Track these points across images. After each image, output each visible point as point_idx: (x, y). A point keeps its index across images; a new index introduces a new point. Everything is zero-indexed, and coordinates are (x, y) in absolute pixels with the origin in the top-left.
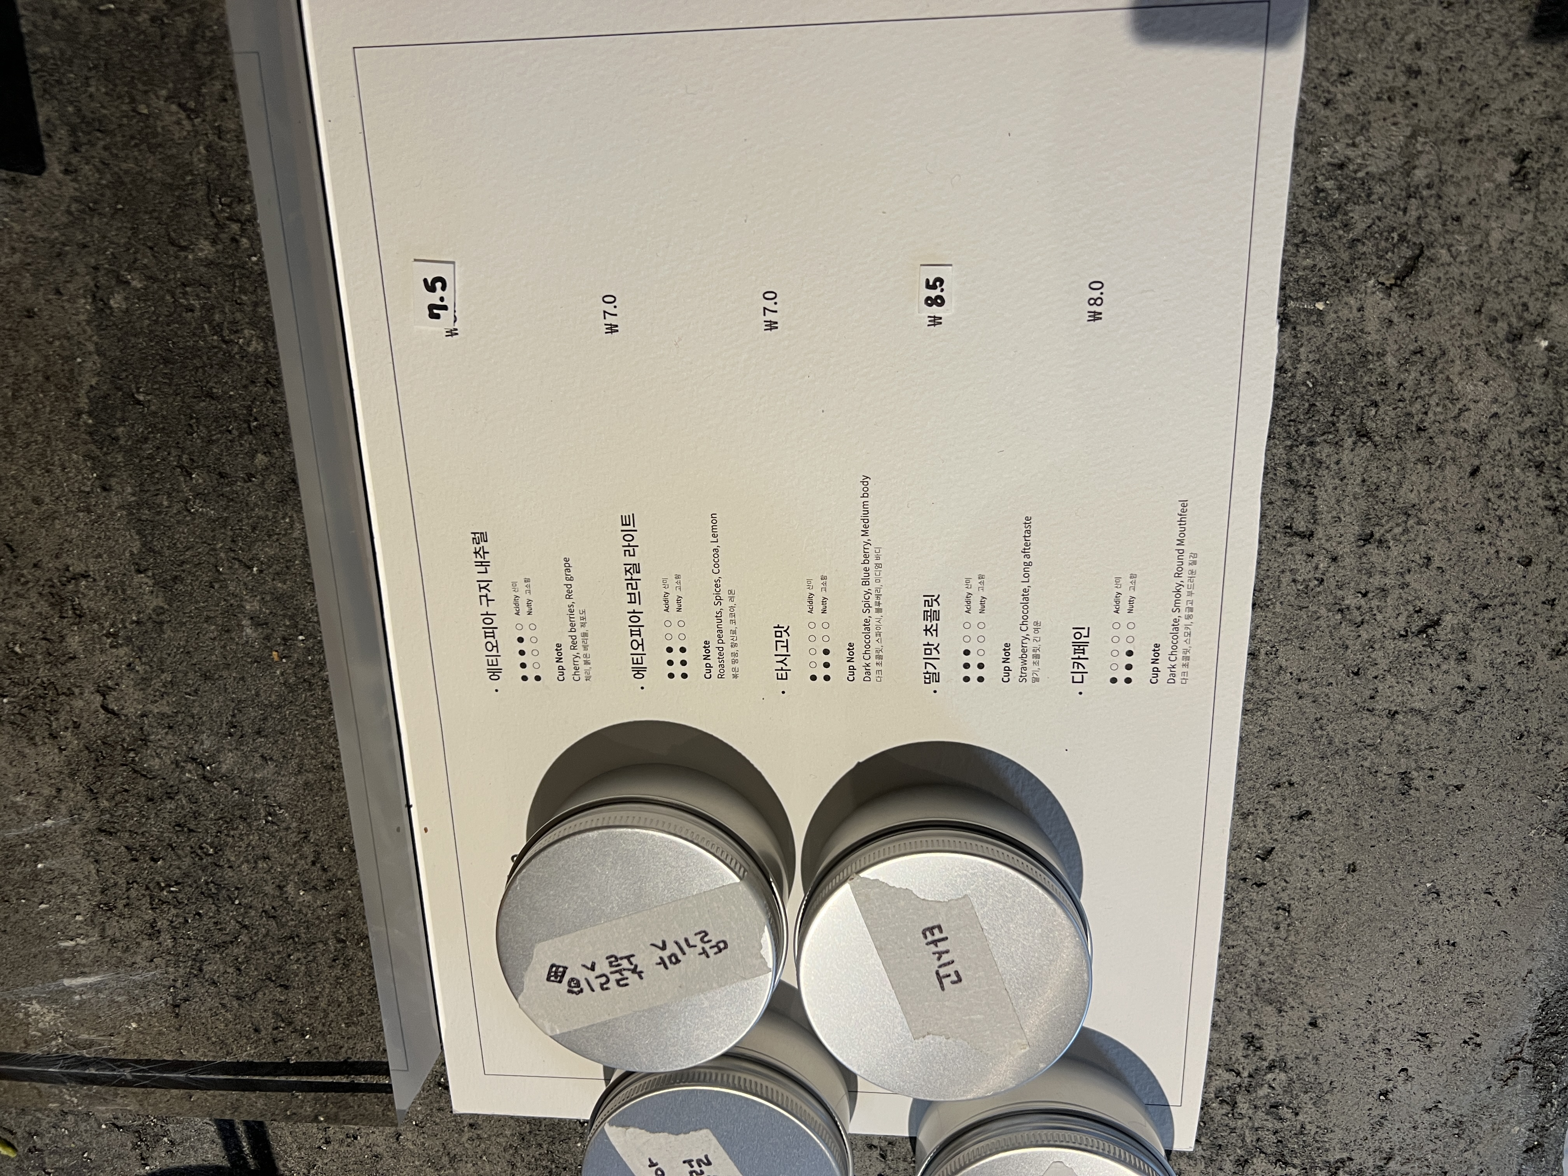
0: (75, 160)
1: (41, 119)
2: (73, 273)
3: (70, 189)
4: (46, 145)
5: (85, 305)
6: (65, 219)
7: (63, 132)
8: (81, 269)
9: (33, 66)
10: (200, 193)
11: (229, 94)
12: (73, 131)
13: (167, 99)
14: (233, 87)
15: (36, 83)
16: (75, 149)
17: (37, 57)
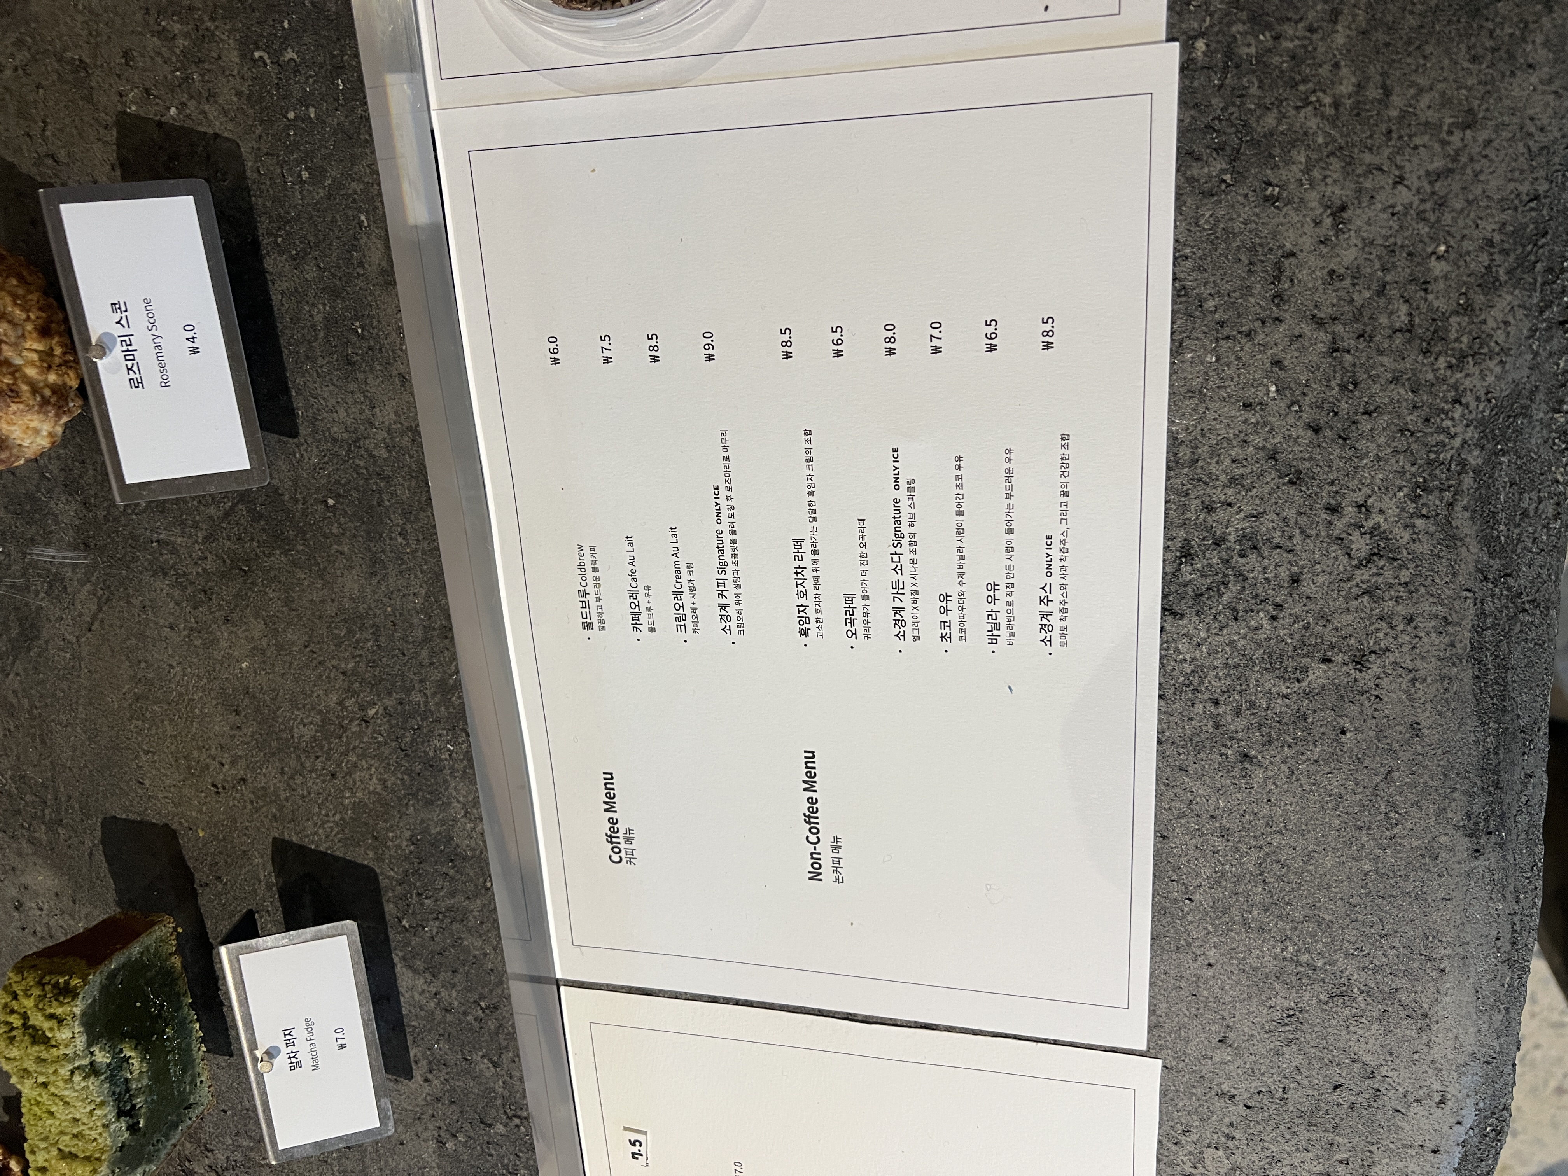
0: (430, 1076)
1: (412, 1055)
2: (426, 1129)
3: (427, 1088)
4: (414, 1067)
5: (433, 1144)
6: (423, 1103)
7: (424, 1062)
8: (431, 1127)
9: (408, 1030)
10: (499, 1102)
11: (517, 1060)
12: (430, 1063)
13: (483, 1057)
14: (518, 1056)
15: (410, 1039)
16: (431, 1071)
17: (410, 1026)
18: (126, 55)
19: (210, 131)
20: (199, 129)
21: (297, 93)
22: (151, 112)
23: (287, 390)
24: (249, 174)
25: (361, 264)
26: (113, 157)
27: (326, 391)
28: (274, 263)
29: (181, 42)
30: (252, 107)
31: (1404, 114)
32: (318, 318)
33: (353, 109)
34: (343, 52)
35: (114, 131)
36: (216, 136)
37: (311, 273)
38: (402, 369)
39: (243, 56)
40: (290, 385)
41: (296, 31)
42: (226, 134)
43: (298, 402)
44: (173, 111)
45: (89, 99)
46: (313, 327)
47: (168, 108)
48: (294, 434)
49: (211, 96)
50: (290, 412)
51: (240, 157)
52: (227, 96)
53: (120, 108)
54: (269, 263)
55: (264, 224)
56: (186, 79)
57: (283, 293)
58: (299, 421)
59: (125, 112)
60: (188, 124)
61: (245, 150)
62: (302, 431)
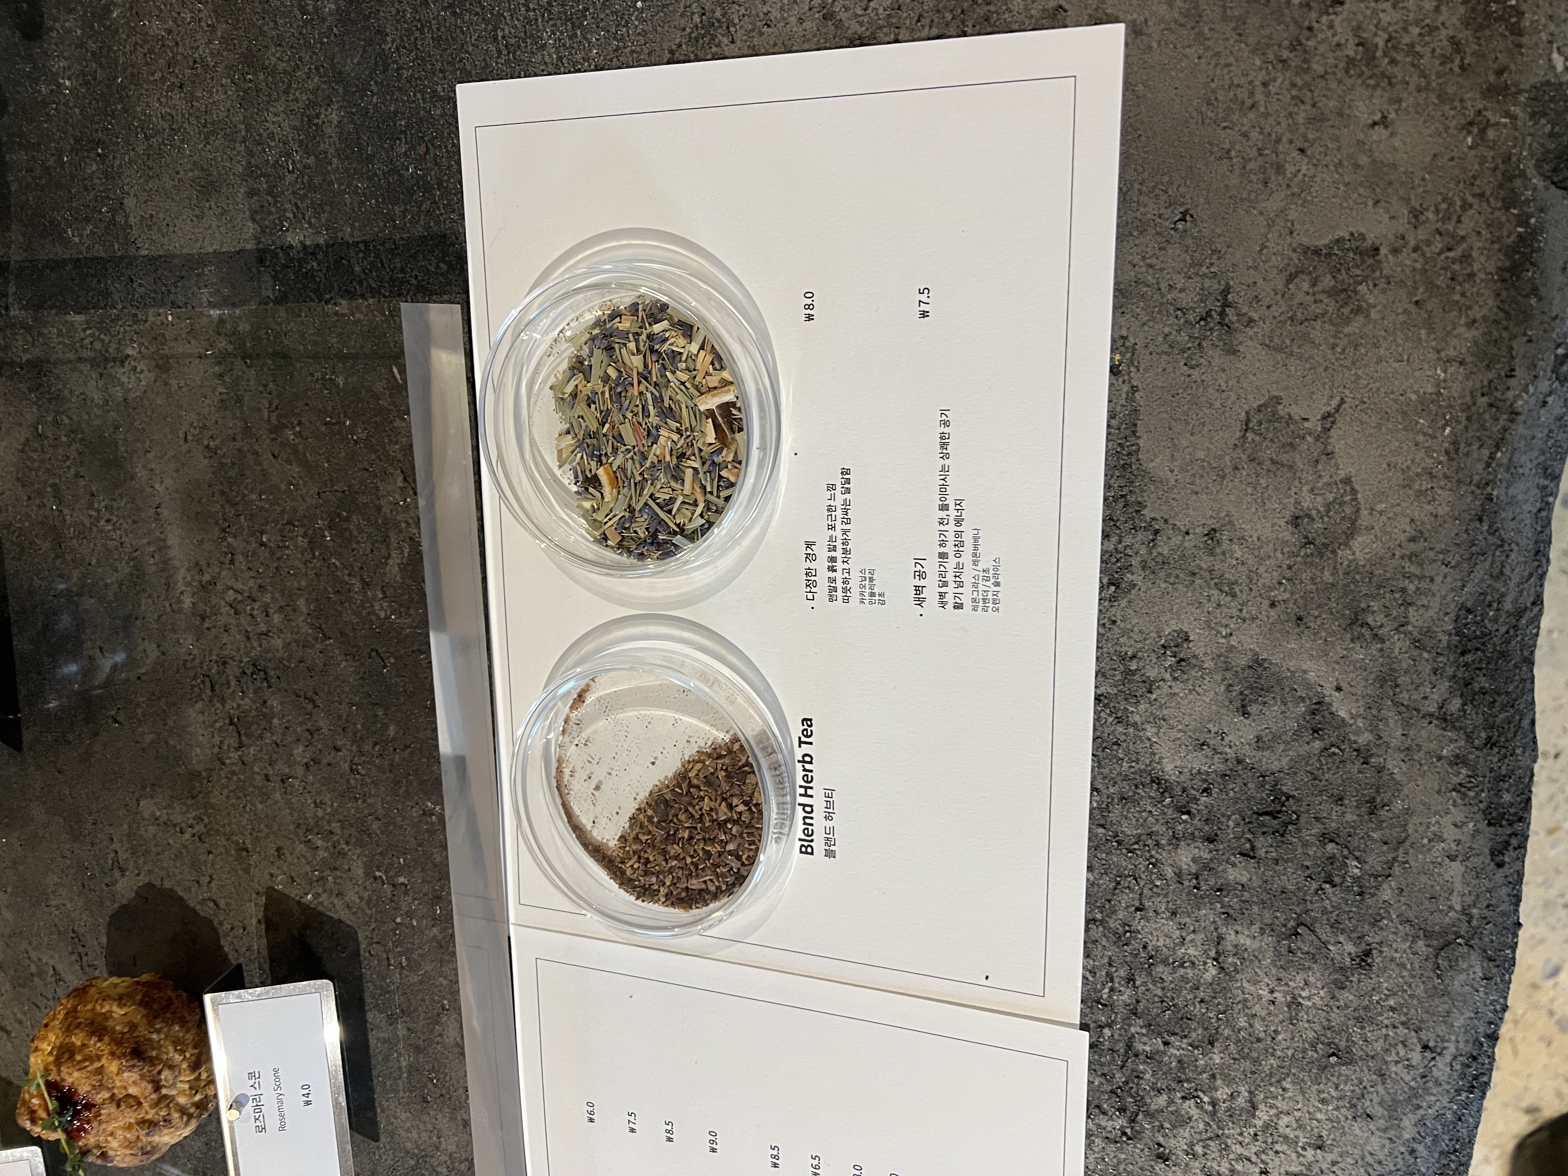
18: (279, 849)
19: (336, 917)
20: (329, 913)
21: (404, 908)
22: (294, 892)
23: (373, 1108)
24: (362, 952)
25: (441, 1035)
26: (261, 915)
27: (404, 1116)
28: (372, 1016)
29: (322, 853)
30: (370, 909)
31: (1266, 1126)
32: (404, 1064)
33: (446, 929)
34: (443, 889)
35: (264, 898)
36: (340, 921)
37: (401, 1031)
38: (466, 1117)
39: (367, 874)
40: (377, 1105)
41: (409, 867)
42: (349, 922)
43: (381, 1118)
44: (310, 896)
45: (247, 871)
46: (400, 1068)
47: (307, 894)
48: (376, 1139)
49: (340, 894)
50: (375, 1124)
51: (357, 940)
52: (351, 896)
53: (270, 883)
54: (370, 1016)
55: (369, 988)
56: (322, 878)
57: (378, 1039)
58: (381, 1131)
59: (273, 888)
60: (320, 908)
61: (361, 935)
62: (383, 1138)
